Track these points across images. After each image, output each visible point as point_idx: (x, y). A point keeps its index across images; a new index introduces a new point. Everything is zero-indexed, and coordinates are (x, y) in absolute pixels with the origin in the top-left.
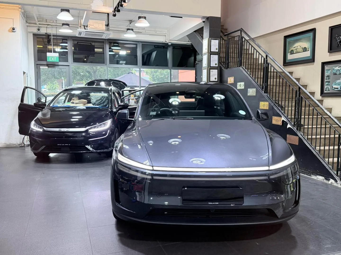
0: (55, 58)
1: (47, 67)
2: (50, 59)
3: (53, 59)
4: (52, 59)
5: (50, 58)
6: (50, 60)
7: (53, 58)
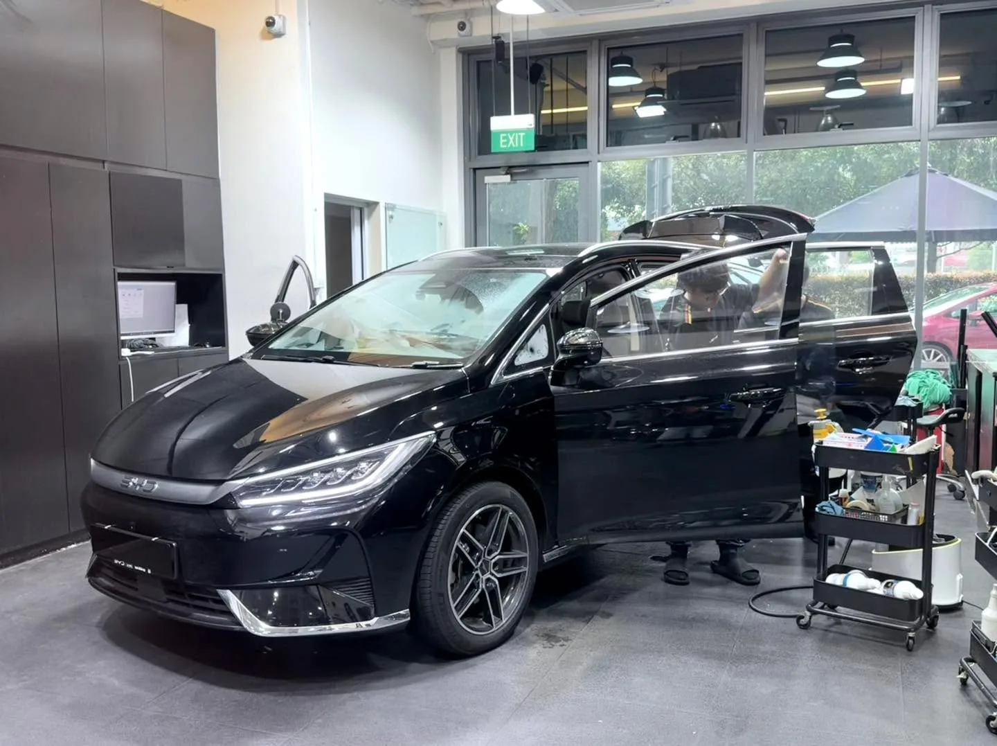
0: (519, 137)
1: (509, 176)
2: (504, 144)
3: (511, 142)
4: (509, 141)
5: (504, 138)
6: (502, 146)
7: (511, 139)
